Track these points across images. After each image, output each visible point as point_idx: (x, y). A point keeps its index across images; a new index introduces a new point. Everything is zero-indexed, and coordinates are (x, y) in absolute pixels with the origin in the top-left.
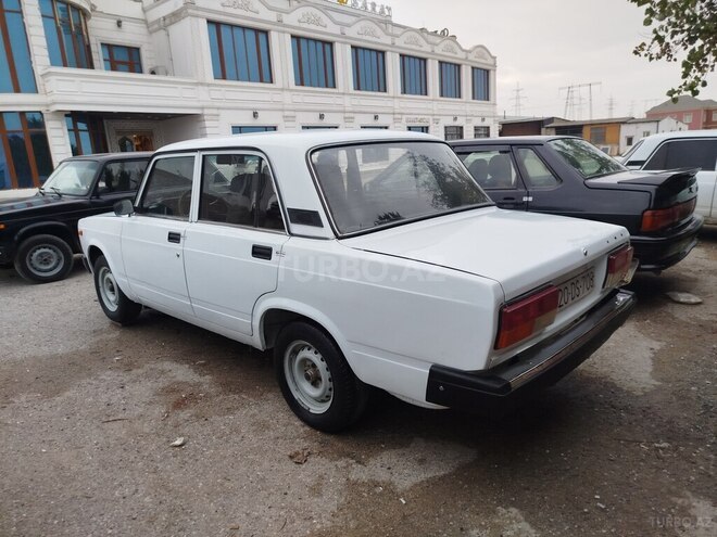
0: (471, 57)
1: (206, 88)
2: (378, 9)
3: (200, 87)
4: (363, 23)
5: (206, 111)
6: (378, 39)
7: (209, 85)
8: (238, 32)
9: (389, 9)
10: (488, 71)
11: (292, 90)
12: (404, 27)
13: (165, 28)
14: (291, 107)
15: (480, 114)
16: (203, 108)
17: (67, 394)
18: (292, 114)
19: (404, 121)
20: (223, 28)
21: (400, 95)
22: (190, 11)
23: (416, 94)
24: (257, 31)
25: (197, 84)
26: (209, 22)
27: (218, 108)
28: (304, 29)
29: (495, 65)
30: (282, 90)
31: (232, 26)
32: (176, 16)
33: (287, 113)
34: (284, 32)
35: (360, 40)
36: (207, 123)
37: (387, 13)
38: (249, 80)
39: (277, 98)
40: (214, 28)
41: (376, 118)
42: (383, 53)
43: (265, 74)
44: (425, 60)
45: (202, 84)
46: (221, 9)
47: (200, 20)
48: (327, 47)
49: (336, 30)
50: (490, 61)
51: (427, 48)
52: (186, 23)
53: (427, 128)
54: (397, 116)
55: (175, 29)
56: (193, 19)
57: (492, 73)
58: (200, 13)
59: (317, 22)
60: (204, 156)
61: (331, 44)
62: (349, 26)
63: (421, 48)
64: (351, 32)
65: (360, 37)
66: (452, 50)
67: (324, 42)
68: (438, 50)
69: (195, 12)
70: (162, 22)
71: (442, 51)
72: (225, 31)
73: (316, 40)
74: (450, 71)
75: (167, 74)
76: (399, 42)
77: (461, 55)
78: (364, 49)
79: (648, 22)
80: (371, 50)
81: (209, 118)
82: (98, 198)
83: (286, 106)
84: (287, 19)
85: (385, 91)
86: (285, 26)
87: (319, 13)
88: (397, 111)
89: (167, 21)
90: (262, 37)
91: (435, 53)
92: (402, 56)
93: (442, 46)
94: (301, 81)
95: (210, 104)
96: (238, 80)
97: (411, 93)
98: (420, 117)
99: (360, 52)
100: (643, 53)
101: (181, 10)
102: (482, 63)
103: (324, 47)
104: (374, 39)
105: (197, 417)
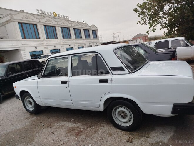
0: (91, 28)
1: (20, 42)
2: (65, 17)
3: (18, 41)
4: (63, 21)
5: (21, 48)
6: (68, 25)
7: (21, 41)
8: (28, 25)
9: (68, 17)
10: (96, 31)
11: (46, 40)
12: (73, 21)
13: (4, 25)
14: (46, 45)
15: (95, 42)
16: (20, 47)
17: (35, 140)
18: (47, 47)
19: (77, 45)
20: (23, 24)
21: (75, 39)
22: (12, 20)
23: (79, 38)
24: (33, 25)
25: (17, 41)
26: (19, 23)
27: (25, 47)
28: (47, 23)
29: (97, 29)
30: (43, 40)
31: (26, 24)
32: (8, 22)
33: (45, 47)
34: (41, 24)
35: (63, 25)
36: (22, 52)
37: (68, 18)
38: (33, 38)
39: (42, 43)
40: (20, 24)
41: (70, 45)
42: (69, 28)
43: (37, 36)
44: (80, 29)
45: (19, 41)
46: (22, 19)
47: (16, 22)
48: (54, 28)
49: (56, 23)
50: (96, 29)
51: (80, 26)
52: (11, 24)
53: (83, 47)
54: (75, 44)
55: (8, 26)
56: (14, 22)
57: (97, 31)
58: (15, 20)
59: (50, 21)
60: (71, 56)
61: (55, 27)
62: (59, 22)
63: (79, 26)
64: (60, 23)
65: (62, 24)
66: (86, 26)
67: (53, 27)
68: (83, 27)
69: (14, 20)
70: (3, 24)
71: (84, 27)
72: (24, 25)
73: (50, 26)
74: (87, 31)
75: (6, 38)
76: (73, 25)
77: (89, 27)
78: (64, 28)
79: (139, 16)
80: (66, 28)
81: (22, 50)
82: (8, 76)
83: (45, 45)
84: (41, 21)
85: (71, 38)
86: (41, 23)
87: (51, 19)
88: (75, 43)
89: (5, 23)
90: (35, 26)
91: (82, 28)
92: (74, 29)
93: (84, 25)
94: (48, 37)
95: (22, 46)
96: (29, 38)
97: (78, 38)
98: (81, 44)
99: (63, 28)
100: (139, 23)
101: (9, 20)
102: (94, 29)
103: (53, 28)
104: (66, 25)
105: (87, 136)
